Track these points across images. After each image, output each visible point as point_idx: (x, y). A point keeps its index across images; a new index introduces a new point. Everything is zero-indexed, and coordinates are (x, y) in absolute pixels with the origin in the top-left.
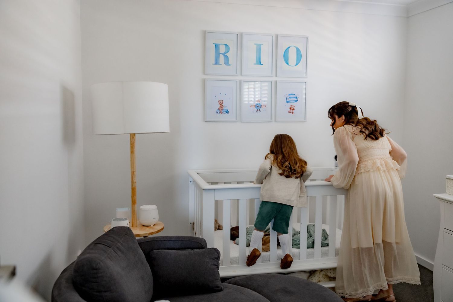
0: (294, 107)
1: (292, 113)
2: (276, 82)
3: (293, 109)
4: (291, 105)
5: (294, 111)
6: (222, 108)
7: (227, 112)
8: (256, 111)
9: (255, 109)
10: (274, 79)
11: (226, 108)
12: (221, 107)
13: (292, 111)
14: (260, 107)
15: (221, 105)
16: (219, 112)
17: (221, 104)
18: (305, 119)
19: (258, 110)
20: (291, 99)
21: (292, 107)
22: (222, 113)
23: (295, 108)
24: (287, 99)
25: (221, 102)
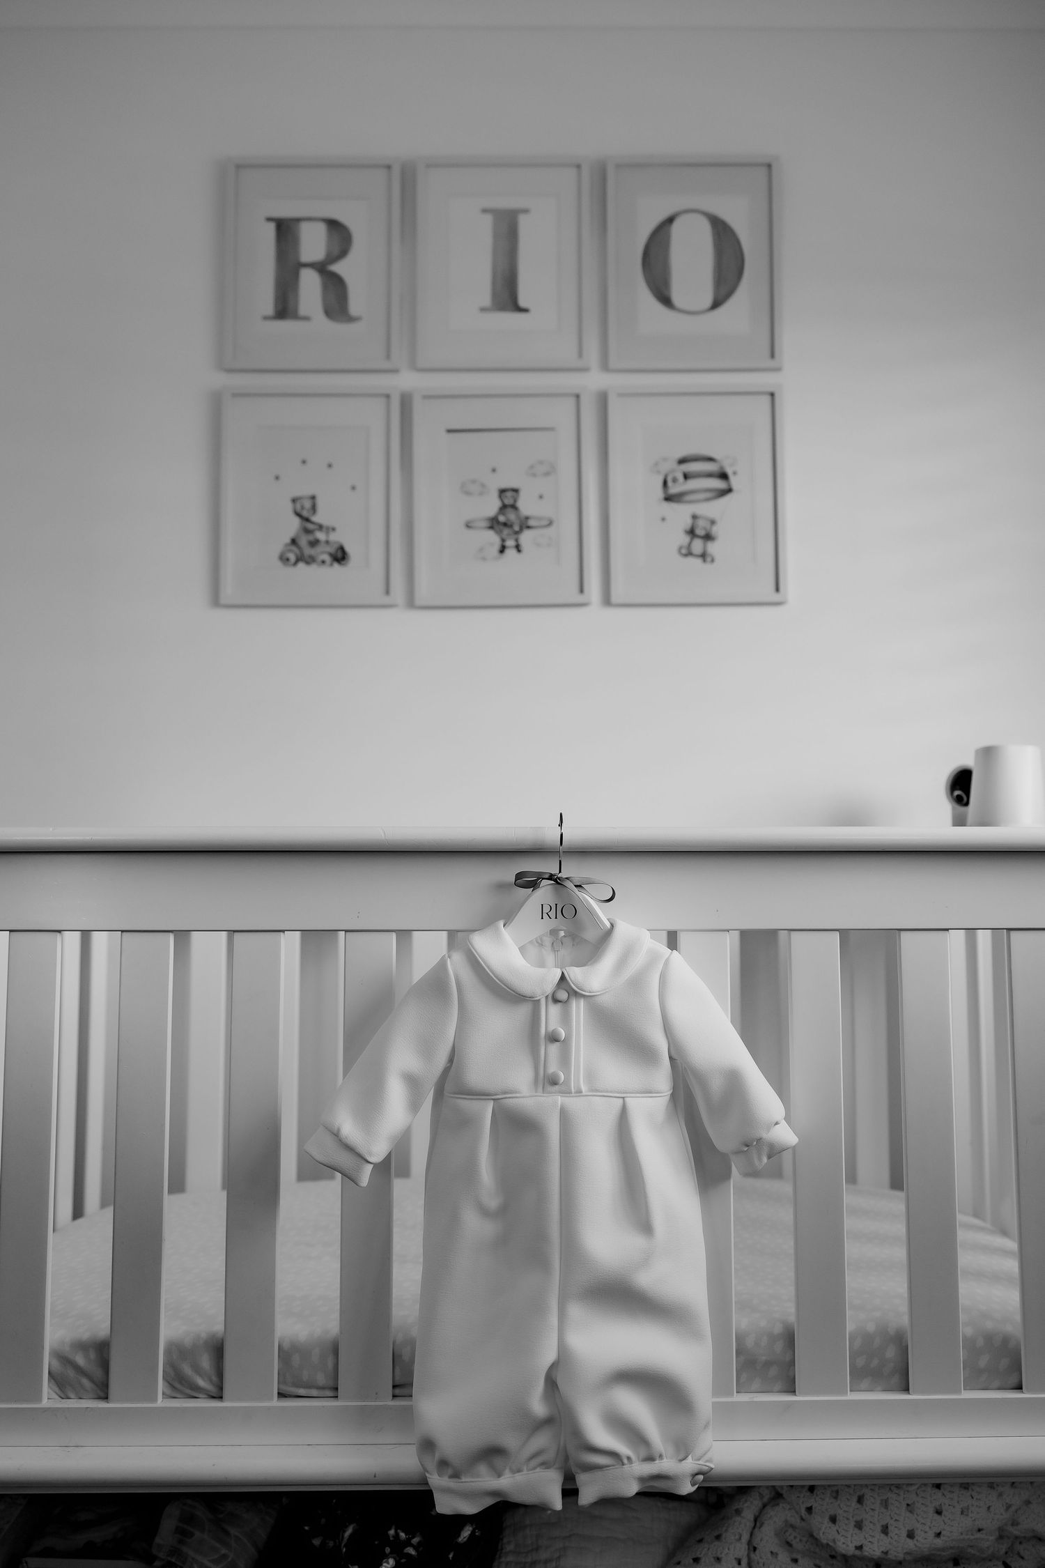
0: (713, 522)
1: (703, 556)
2: (603, 400)
3: (708, 537)
4: (694, 517)
5: (712, 548)
6: (311, 538)
7: (340, 556)
8: (497, 546)
9: (493, 538)
10: (594, 381)
11: (333, 537)
12: (307, 531)
13: (698, 546)
14: (517, 528)
15: (307, 520)
16: (292, 557)
17: (305, 514)
18: (777, 589)
19: (510, 543)
20: (693, 484)
21: (701, 523)
22: (310, 560)
23: (715, 530)
24: (670, 483)
25: (308, 504)
